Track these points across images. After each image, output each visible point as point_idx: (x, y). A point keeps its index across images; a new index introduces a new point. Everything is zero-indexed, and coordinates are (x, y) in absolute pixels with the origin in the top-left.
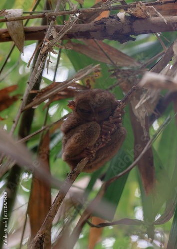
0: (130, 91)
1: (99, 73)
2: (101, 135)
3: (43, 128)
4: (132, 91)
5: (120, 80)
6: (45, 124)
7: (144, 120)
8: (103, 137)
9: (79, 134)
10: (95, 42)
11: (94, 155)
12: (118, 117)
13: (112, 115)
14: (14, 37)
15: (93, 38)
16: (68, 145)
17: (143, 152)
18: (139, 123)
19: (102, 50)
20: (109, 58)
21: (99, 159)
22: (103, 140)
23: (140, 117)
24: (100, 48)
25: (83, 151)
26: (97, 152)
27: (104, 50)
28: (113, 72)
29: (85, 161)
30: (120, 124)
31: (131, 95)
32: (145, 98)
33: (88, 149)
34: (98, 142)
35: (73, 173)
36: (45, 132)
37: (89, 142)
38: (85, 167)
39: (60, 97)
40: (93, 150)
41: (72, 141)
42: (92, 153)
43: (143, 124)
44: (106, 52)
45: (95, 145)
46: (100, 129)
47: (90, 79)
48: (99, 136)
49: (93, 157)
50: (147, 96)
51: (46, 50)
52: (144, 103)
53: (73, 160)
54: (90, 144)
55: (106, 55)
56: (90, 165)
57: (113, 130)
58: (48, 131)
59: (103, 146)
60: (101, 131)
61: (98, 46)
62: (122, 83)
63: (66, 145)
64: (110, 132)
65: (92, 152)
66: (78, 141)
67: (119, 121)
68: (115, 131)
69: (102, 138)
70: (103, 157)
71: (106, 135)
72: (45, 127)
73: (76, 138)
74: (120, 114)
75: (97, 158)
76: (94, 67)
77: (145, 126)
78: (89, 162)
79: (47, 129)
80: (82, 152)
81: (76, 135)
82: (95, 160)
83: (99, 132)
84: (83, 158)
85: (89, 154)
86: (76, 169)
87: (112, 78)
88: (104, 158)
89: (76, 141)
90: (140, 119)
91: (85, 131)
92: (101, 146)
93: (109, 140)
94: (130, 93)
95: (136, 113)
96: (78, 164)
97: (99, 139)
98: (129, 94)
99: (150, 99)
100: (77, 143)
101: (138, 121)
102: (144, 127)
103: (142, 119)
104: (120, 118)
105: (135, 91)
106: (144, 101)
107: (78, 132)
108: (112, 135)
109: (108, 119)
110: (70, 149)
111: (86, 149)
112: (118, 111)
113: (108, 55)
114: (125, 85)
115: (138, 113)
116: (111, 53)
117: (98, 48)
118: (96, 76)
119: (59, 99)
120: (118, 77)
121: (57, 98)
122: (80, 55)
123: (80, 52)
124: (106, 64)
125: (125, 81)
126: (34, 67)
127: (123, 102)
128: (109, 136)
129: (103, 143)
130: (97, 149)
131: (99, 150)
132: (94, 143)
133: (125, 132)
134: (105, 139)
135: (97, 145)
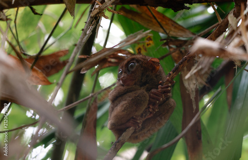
0: (181, 61)
1: (151, 42)
2: (149, 104)
3: (90, 95)
4: (183, 61)
5: (172, 50)
6: (93, 91)
7: (194, 93)
8: (151, 107)
9: (126, 102)
10: (149, 9)
11: (140, 125)
15: (146, 5)
16: (115, 113)
18: (189, 95)
19: (155, 18)
20: (162, 27)
22: (151, 110)
23: (190, 89)
24: (153, 16)
25: (129, 120)
26: (144, 122)
27: (157, 19)
28: (165, 41)
29: (131, 130)
30: (169, 94)
31: (182, 65)
32: (196, 69)
34: (145, 112)
35: (118, 142)
36: (93, 99)
37: (136, 111)
38: (130, 137)
39: (110, 64)
40: (140, 119)
41: (119, 109)
42: (138, 123)
43: (193, 96)
44: (159, 20)
45: (142, 115)
46: (148, 99)
47: (142, 48)
48: (146, 106)
49: (139, 127)
50: (198, 66)
51: (96, 13)
52: (195, 74)
54: (136, 113)
55: (159, 23)
56: (136, 135)
57: (161, 99)
58: (96, 98)
59: (150, 116)
60: (149, 100)
61: (152, 13)
62: (174, 54)
63: (113, 113)
64: (158, 102)
65: (139, 121)
66: (125, 109)
67: (169, 91)
69: (149, 107)
70: (149, 128)
71: (154, 104)
72: (93, 94)
73: (123, 106)
74: (170, 85)
75: (143, 128)
76: (144, 33)
77: (195, 98)
78: (135, 132)
79: (95, 96)
80: (128, 121)
81: (124, 102)
82: (141, 130)
83: (147, 102)
84: (128, 127)
85: (136, 124)
86: (121, 138)
87: (164, 47)
89: (123, 108)
90: (190, 91)
91: (133, 99)
92: (148, 116)
93: (157, 110)
94: (182, 63)
95: (186, 84)
96: (124, 134)
97: (146, 109)
98: (180, 64)
99: (201, 69)
100: (123, 111)
101: (187, 92)
102: (193, 99)
103: (192, 91)
104: (169, 88)
105: (186, 61)
106: (195, 71)
107: (125, 100)
108: (160, 105)
110: (116, 117)
111: (133, 118)
113: (161, 23)
114: (177, 55)
115: (189, 85)
116: (164, 23)
117: (152, 16)
118: (148, 45)
119: (109, 66)
120: (170, 48)
121: (107, 65)
122: (133, 22)
123: (132, 19)
124: (158, 32)
125: (177, 52)
126: (83, 30)
127: (174, 72)
128: (157, 106)
129: (151, 113)
130: (144, 119)
131: (146, 120)
132: (141, 112)
133: (174, 104)
134: (153, 109)
135: (144, 115)
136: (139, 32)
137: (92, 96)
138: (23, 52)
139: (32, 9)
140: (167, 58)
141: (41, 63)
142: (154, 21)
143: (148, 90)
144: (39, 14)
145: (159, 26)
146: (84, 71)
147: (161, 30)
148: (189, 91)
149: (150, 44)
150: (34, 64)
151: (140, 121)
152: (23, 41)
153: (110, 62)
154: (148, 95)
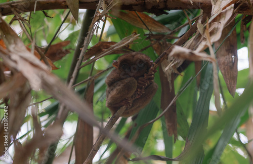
0: (162, 54)
2: (137, 88)
5: (152, 42)
6: (91, 75)
7: (171, 76)
8: (139, 90)
9: (120, 87)
11: (131, 104)
12: (151, 75)
13: (147, 73)
14: (70, 7)
17: (170, 105)
18: (166, 78)
19: (140, 18)
21: (135, 107)
22: (139, 93)
23: (167, 73)
24: (138, 16)
25: (123, 100)
26: (134, 102)
28: (148, 36)
30: (152, 80)
31: (163, 58)
33: (126, 99)
34: (134, 94)
35: (114, 117)
36: (91, 81)
37: (128, 94)
40: (131, 100)
43: (169, 79)
44: (142, 19)
46: (137, 84)
48: (135, 90)
50: (175, 61)
52: (172, 66)
54: (128, 96)
55: (143, 22)
56: (127, 111)
57: (147, 84)
60: (138, 86)
62: (154, 45)
64: (144, 87)
65: (130, 102)
67: (152, 78)
68: (148, 86)
69: (137, 91)
70: (138, 106)
71: (141, 88)
72: (91, 77)
74: (153, 73)
75: (133, 106)
76: (135, 36)
77: (171, 81)
78: (127, 109)
79: (92, 79)
81: (118, 87)
82: (131, 107)
84: (122, 106)
85: (127, 103)
86: (116, 114)
88: (139, 107)
89: (118, 92)
90: (168, 75)
92: (137, 97)
93: (143, 93)
94: (163, 56)
96: (118, 111)
97: (135, 92)
98: (161, 58)
99: (178, 63)
100: (118, 94)
101: (165, 76)
102: (170, 82)
103: (169, 75)
104: (153, 76)
106: (173, 64)
107: (119, 86)
109: (143, 76)
111: (125, 99)
112: (152, 70)
116: (146, 21)
120: (151, 40)
122: (122, 20)
124: (142, 29)
125: (157, 44)
127: (156, 63)
129: (139, 95)
130: (133, 99)
131: (135, 100)
132: (132, 94)
133: (157, 87)
135: (134, 96)
137: (90, 79)
139: (44, 12)
140: (149, 49)
144: (50, 17)
147: (144, 26)
154: (136, 81)
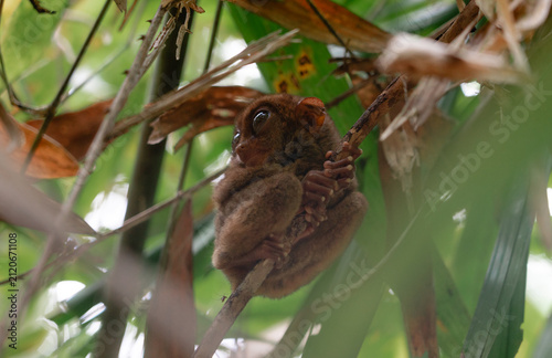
0: (375, 102)
1: (308, 67)
2: (303, 206)
3: (175, 194)
4: (380, 103)
5: (357, 82)
7: (410, 177)
8: (309, 211)
9: (251, 202)
11: (286, 254)
12: (346, 164)
16: (226, 228)
17: (397, 244)
19: (316, 11)
20: (332, 31)
21: (301, 265)
22: (308, 219)
23: (400, 169)
24: (312, 6)
25: (261, 243)
26: (295, 248)
27: (321, 12)
28: (340, 64)
29: (265, 267)
30: (349, 180)
31: (376, 113)
32: (404, 115)
33: (272, 240)
34: (295, 223)
35: (237, 295)
36: (182, 203)
37: (275, 222)
38: (264, 284)
39: (218, 122)
40: (284, 241)
41: (235, 218)
42: (281, 249)
43: (407, 186)
44: (326, 16)
45: (289, 230)
46: (301, 192)
47: (288, 81)
48: (297, 209)
49: (283, 259)
50: (410, 108)
53: (238, 265)
54: (276, 228)
55: (326, 24)
56: (278, 278)
57: (332, 193)
58: (189, 201)
59: (308, 233)
60: (304, 196)
63: (223, 229)
64: (323, 199)
65: (282, 246)
66: (249, 219)
67: (348, 175)
69: (305, 212)
70: (308, 260)
71: (316, 205)
72: (180, 193)
73: (244, 212)
74: (350, 158)
75: (293, 261)
76: (283, 37)
77: (412, 189)
78: (275, 272)
79: (187, 197)
80: (259, 245)
81: (246, 204)
82: (290, 265)
83: (300, 199)
85: (275, 251)
86: (242, 286)
87: (339, 77)
88: (313, 264)
89: (245, 217)
90: (402, 174)
91: (265, 196)
92: (304, 233)
93: (322, 219)
94: (376, 107)
95: (392, 160)
96: (249, 275)
97: (297, 216)
98: (372, 111)
100: (245, 223)
101: (395, 177)
102: (409, 193)
103: (406, 174)
104: (350, 167)
105: (386, 103)
106: (403, 120)
108: (331, 207)
111: (268, 238)
112: (346, 149)
113: (330, 23)
114: (370, 95)
115: (398, 160)
116: (337, 21)
117: (308, 7)
118: (302, 73)
119: (216, 127)
120: (353, 77)
121: (211, 125)
123: (265, 16)
124: (325, 44)
125: (370, 86)
126: (143, 38)
127: (358, 128)
128: (322, 210)
129: (310, 225)
130: (293, 240)
131: (301, 242)
132: (287, 224)
133: (363, 203)
134: (313, 216)
135: (294, 229)
136: (269, 35)
138: (16, 102)
139: (32, 0)
140: (346, 102)
141: (66, 129)
142: (314, 17)
143: (301, 172)
144: (48, 12)
145: (326, 29)
146: (156, 137)
147: (332, 38)
148: (398, 174)
149: (306, 72)
150: (44, 130)
151: (285, 245)
152: (18, 77)
153: (218, 118)
154: (300, 184)
